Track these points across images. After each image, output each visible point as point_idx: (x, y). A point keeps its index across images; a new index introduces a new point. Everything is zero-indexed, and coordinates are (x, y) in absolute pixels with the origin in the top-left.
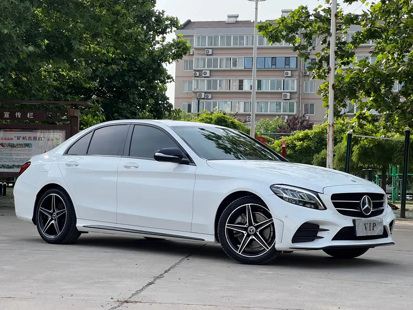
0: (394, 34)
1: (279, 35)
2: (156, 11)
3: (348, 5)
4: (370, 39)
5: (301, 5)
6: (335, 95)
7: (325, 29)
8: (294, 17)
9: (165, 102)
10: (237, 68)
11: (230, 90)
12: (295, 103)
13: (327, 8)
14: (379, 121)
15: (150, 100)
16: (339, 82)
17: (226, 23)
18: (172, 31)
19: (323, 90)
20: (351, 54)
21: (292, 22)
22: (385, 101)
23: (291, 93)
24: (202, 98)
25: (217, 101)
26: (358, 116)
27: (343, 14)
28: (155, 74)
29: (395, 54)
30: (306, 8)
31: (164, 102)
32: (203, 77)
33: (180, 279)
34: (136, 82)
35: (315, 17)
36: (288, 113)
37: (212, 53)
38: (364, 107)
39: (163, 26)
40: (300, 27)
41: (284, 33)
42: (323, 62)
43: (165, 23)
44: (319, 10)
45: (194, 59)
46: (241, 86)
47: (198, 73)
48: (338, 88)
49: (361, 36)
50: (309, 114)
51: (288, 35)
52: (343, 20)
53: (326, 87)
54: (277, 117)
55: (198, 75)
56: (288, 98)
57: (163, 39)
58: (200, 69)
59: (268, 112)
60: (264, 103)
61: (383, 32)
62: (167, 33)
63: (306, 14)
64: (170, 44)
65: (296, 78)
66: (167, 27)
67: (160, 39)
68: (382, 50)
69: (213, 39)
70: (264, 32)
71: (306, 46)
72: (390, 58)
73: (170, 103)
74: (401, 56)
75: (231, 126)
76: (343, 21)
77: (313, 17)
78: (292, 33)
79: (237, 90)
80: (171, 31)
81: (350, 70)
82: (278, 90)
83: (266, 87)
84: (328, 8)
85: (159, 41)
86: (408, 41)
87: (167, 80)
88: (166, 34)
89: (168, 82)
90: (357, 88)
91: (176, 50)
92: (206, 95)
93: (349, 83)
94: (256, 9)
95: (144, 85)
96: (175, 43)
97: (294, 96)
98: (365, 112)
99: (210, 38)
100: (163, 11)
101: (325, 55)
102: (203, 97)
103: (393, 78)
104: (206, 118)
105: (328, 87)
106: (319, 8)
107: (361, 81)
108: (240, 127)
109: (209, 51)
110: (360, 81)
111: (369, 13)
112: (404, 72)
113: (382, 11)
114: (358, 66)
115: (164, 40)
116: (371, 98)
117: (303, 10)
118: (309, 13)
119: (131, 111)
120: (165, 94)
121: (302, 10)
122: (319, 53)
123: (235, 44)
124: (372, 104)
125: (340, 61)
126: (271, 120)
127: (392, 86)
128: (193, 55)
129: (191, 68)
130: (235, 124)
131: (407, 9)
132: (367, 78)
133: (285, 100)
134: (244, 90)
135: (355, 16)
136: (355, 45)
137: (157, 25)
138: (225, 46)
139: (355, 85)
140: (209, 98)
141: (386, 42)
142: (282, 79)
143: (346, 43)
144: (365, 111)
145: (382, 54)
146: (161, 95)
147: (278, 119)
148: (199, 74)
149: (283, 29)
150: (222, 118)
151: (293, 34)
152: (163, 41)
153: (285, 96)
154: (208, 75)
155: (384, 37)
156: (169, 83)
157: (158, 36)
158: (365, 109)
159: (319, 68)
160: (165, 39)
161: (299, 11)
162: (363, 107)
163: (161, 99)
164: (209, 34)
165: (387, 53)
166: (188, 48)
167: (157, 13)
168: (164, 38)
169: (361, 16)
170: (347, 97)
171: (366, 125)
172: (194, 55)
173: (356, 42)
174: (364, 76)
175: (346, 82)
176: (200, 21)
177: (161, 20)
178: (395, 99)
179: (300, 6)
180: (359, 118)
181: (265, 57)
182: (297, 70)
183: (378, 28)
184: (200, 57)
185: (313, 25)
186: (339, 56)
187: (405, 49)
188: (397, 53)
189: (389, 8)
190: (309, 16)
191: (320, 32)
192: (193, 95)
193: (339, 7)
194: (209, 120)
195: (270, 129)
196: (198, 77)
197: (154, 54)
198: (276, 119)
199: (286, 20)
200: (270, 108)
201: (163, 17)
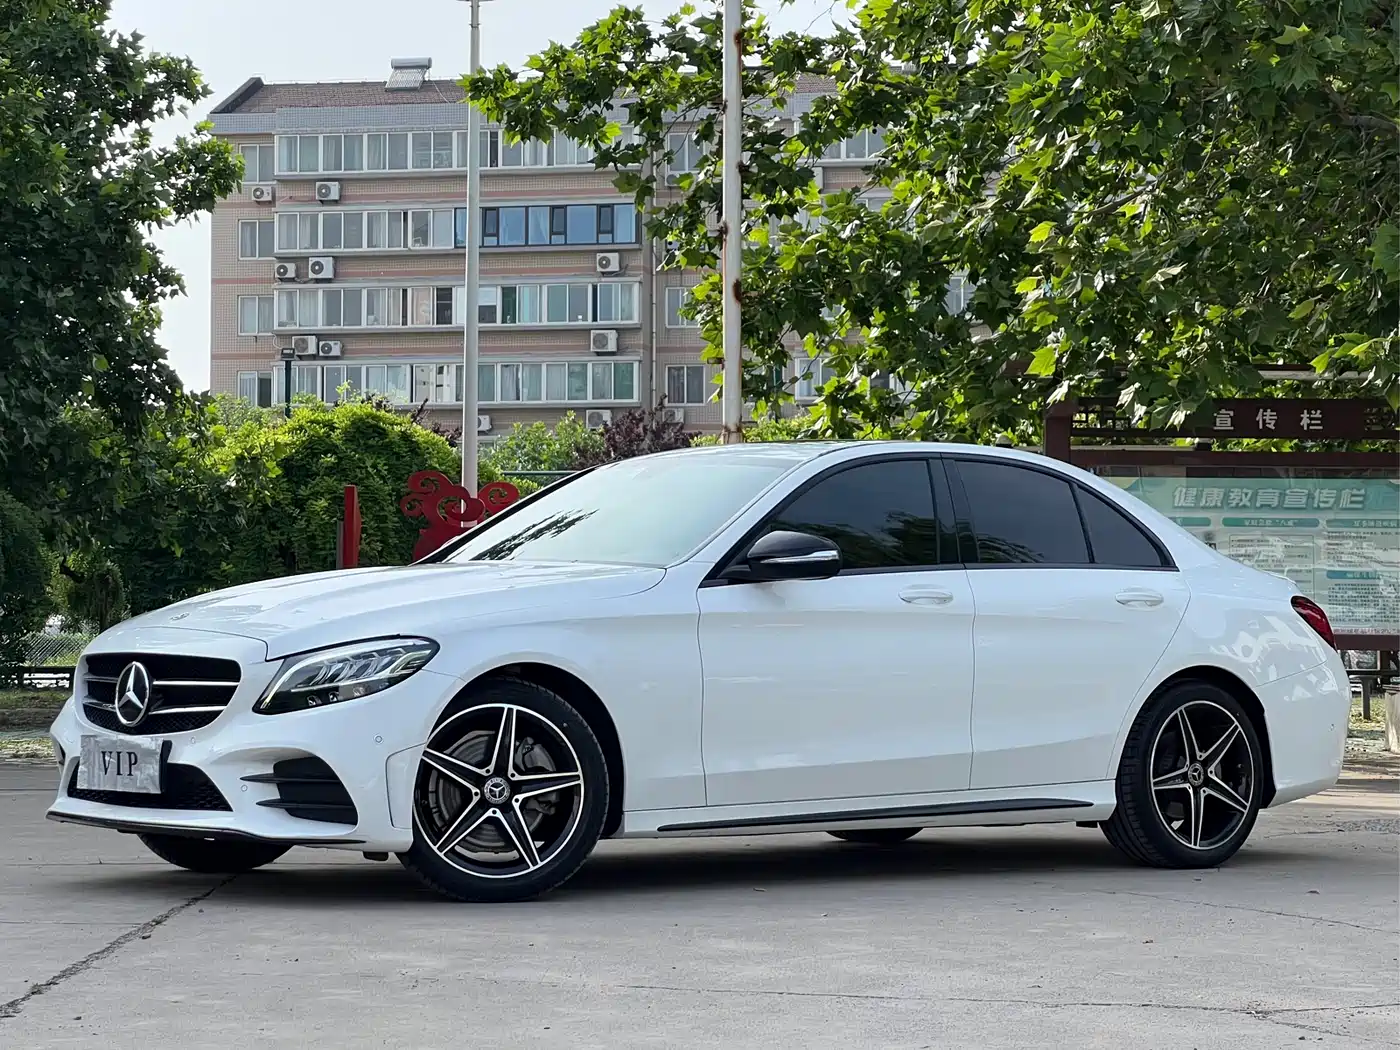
0: (945, 106)
1: (546, 112)
2: (108, 37)
3: (782, 5)
4: (863, 126)
5: (620, 6)
6: (743, 321)
7: (708, 88)
8: (597, 46)
9: (154, 367)
10: (428, 248)
11: (405, 323)
12: (636, 366)
13: (712, 14)
14: (905, 413)
15: (95, 359)
16: (761, 273)
17: (386, 90)
18: (172, 107)
19: (704, 302)
20: (800, 177)
21: (591, 66)
22: (921, 341)
23: (620, 330)
24: (309, 355)
25: (363, 365)
26: (831, 394)
27: (767, 37)
28: (108, 265)
29: (948, 174)
30: (638, 16)
31: (150, 365)
32: (312, 279)
33: (79, 1018)
34: (41, 294)
35: (672, 47)
36: (612, 400)
37: (340, 196)
38: (850, 361)
39: (136, 89)
40: (618, 83)
41: (562, 105)
42: (704, 204)
43: (145, 80)
44: (685, 21)
45: (276, 216)
46: (444, 312)
47: (291, 268)
48: (753, 294)
49: (833, 113)
50: (685, 404)
51: (576, 113)
52: (768, 58)
53: (713, 290)
54: (572, 415)
55: (291, 274)
56: (612, 346)
57: (141, 137)
58: (297, 251)
59: (540, 399)
60: (527, 369)
61: (909, 100)
62: (156, 116)
63: (638, 38)
64: (168, 155)
65: (638, 279)
66: (152, 93)
67: (131, 140)
68: (910, 165)
69: (343, 147)
70: (490, 102)
71: (640, 149)
72: (936, 190)
73: (171, 369)
74: (970, 183)
75: (399, 447)
76: (770, 61)
77: (663, 45)
78: (589, 102)
79: (431, 326)
80: (170, 111)
81: (797, 232)
82: (577, 320)
83: (534, 310)
84: (714, 17)
85: (128, 146)
86: (992, 129)
87: (162, 288)
88: (152, 120)
89: (163, 295)
90: (823, 293)
91: (190, 178)
92: (321, 343)
93: (795, 276)
94: (475, 26)
95: (71, 303)
96: (186, 151)
97: (629, 340)
98: (855, 381)
99: (333, 141)
100: (137, 37)
101: (709, 181)
102: (312, 350)
103: (945, 258)
104: (312, 422)
105: (721, 292)
106: (682, 16)
107: (835, 268)
108: (431, 450)
109: (328, 189)
110: (832, 268)
111: (857, 31)
112: (982, 235)
113: (897, 21)
114: (825, 215)
115: (145, 142)
116: (875, 332)
117: (628, 23)
118: (649, 33)
119: (24, 399)
120: (151, 338)
121: (624, 24)
122: (688, 176)
123: (422, 161)
124: (877, 352)
125: (764, 201)
126: (552, 426)
127: (946, 286)
128: (272, 203)
129: (267, 250)
130: (413, 442)
131: (982, 10)
132: (856, 259)
133: (598, 354)
134: (454, 324)
135: (810, 43)
136: (813, 144)
137: (117, 86)
138: (387, 170)
139: (816, 284)
140: (331, 354)
141: (921, 137)
142: (588, 283)
143: (783, 137)
144: (854, 377)
145: (910, 177)
146: (138, 340)
147: (574, 421)
148: (296, 271)
149: (559, 91)
150: (370, 420)
151: (596, 107)
152: (143, 146)
153: (601, 340)
154: (327, 273)
155: (914, 118)
156: (168, 297)
157: (123, 126)
158: (856, 370)
159: (690, 228)
160: (148, 140)
161: (614, 25)
162: (847, 363)
163: (138, 354)
164: (328, 130)
165: (926, 173)
166: (234, 172)
167: (114, 44)
168: (144, 134)
169: (829, 43)
170: (787, 325)
171: (861, 429)
172: (277, 203)
173: (816, 135)
174: (844, 251)
175: (784, 272)
176: (294, 82)
177: (128, 68)
178: (956, 331)
179: (617, 8)
180: (833, 401)
181: (527, 207)
182: (640, 250)
183: (889, 85)
184: (297, 209)
185: (666, 76)
186: (759, 185)
187: (986, 157)
188: (955, 169)
189: (921, 12)
190: (648, 44)
191: (689, 98)
192: (277, 345)
193: (752, 13)
194: (323, 430)
195: (545, 457)
196: (292, 280)
197: (103, 192)
198: (567, 422)
199: (567, 58)
200: (549, 384)
201: (139, 58)
